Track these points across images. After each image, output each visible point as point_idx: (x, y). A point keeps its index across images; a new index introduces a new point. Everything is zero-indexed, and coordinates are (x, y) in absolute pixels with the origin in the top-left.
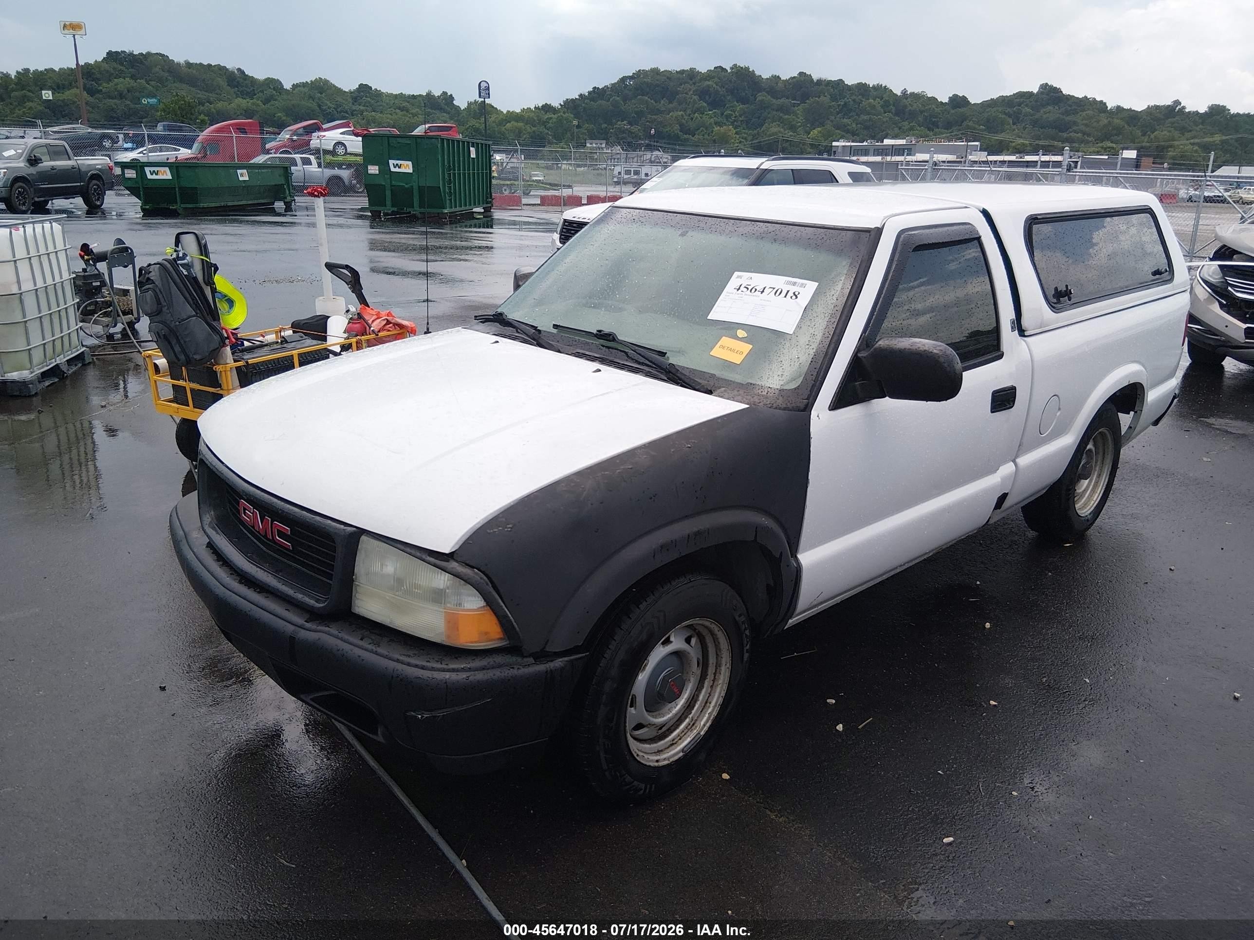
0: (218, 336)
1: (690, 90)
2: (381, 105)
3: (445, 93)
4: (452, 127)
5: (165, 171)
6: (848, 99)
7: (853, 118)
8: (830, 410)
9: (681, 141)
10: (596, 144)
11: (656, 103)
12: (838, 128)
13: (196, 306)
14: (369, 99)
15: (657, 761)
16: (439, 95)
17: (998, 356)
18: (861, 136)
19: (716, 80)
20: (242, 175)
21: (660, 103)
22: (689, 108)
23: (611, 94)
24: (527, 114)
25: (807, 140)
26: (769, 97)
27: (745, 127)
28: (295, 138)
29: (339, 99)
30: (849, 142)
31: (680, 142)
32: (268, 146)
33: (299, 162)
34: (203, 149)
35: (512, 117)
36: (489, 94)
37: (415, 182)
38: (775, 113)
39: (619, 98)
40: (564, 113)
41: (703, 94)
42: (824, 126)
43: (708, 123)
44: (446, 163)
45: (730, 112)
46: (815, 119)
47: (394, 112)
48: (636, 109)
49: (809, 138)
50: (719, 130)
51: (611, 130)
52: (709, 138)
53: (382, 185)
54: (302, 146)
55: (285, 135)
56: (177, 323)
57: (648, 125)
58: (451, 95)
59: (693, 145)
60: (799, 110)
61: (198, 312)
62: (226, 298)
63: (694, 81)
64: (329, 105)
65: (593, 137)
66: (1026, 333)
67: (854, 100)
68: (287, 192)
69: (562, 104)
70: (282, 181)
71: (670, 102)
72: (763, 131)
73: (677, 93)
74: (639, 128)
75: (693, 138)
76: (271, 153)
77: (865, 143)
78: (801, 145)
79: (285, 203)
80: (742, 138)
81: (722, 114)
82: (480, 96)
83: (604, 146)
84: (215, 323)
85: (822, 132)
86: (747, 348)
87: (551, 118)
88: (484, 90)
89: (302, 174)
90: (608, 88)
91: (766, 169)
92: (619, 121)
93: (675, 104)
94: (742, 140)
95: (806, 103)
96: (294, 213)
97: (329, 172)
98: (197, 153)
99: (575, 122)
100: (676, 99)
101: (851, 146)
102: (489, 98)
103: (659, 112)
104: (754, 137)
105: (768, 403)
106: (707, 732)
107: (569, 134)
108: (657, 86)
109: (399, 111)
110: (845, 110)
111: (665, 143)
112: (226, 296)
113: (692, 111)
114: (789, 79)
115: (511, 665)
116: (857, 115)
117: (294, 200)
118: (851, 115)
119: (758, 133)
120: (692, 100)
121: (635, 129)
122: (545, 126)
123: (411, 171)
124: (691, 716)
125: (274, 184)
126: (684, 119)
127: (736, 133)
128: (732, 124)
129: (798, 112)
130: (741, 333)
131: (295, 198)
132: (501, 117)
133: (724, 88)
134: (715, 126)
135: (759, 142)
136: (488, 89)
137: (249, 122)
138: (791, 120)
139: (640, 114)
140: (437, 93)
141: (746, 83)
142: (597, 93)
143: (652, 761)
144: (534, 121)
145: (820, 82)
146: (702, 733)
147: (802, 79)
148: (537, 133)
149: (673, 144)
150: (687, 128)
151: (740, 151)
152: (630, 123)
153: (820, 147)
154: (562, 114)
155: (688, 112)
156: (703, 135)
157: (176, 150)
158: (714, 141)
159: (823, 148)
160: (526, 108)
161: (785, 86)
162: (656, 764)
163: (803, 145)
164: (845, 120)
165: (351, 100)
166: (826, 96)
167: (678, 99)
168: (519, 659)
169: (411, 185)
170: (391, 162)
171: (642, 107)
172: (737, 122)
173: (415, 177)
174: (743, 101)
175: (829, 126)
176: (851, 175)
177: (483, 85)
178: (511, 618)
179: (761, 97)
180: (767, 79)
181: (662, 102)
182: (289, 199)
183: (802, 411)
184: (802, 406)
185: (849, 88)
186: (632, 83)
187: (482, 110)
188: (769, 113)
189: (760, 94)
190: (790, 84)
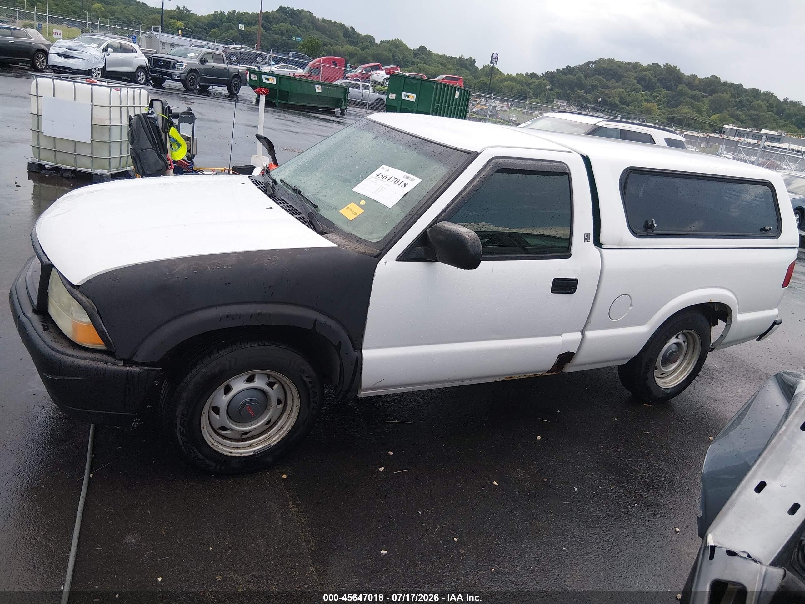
0: (164, 163)
1: (632, 76)
2: (430, 61)
3: (471, 58)
4: (460, 79)
5: (273, 79)
6: (743, 98)
7: (744, 111)
8: (396, 261)
9: (619, 108)
10: (560, 102)
11: (607, 81)
12: (732, 116)
13: (153, 142)
14: (424, 56)
15: (231, 452)
16: (467, 58)
17: (566, 255)
18: (747, 125)
19: (652, 72)
20: (318, 88)
21: (610, 82)
22: (629, 88)
23: (578, 72)
24: (519, 78)
25: (708, 121)
26: (687, 88)
27: (665, 105)
28: (364, 72)
29: (406, 53)
30: (736, 127)
31: (617, 109)
32: (347, 75)
33: (361, 87)
34: (310, 71)
35: (510, 78)
36: (497, 62)
37: (415, 107)
38: (688, 99)
39: (582, 75)
40: (544, 80)
41: (640, 80)
42: (722, 113)
43: (640, 99)
44: (437, 98)
45: (657, 94)
46: (717, 107)
47: (437, 66)
48: (593, 84)
49: (709, 120)
50: (647, 105)
51: (572, 95)
52: (638, 109)
53: (396, 107)
54: (365, 77)
55: (359, 70)
56: (141, 151)
57: (598, 95)
58: (474, 60)
59: (626, 112)
60: (706, 100)
61: (154, 146)
62: (177, 142)
63: (636, 70)
64: (400, 56)
65: (559, 97)
66: (603, 246)
67: (747, 100)
68: (344, 103)
69: (544, 74)
70: (341, 96)
71: (617, 82)
72: (677, 110)
73: (623, 77)
74: (592, 96)
75: (627, 108)
76: (348, 80)
77: (747, 130)
78: (702, 123)
79: (341, 110)
80: (662, 113)
81: (651, 95)
82: (491, 63)
83: (565, 104)
84: (163, 155)
85: (720, 117)
86: (360, 211)
87: (535, 82)
88: (495, 58)
89: (361, 94)
90: (577, 67)
91: (601, 126)
92: (579, 89)
93: (619, 84)
94: (661, 114)
95: (712, 96)
96: (345, 116)
97: (377, 96)
98: (306, 73)
99: (548, 87)
100: (621, 81)
101: (737, 130)
102: (497, 64)
103: (608, 87)
104: (670, 113)
105: (353, 247)
106: (275, 445)
107: (543, 94)
108: (610, 70)
109: (440, 65)
110: (740, 105)
111: (607, 108)
112: (176, 141)
113: (630, 90)
114: (704, 79)
115: (105, 362)
116: (748, 109)
117: (347, 109)
118: (743, 109)
119: (674, 111)
120: (632, 83)
121: (588, 96)
122: (529, 87)
123: (414, 100)
124: (269, 433)
125: (336, 97)
126: (624, 94)
127: (658, 109)
128: (657, 102)
129: (706, 101)
130: (363, 202)
131: (348, 107)
132: (502, 77)
133: (656, 77)
134: (644, 102)
135: (673, 117)
136: (497, 58)
137: (339, 59)
138: (699, 106)
139: (594, 87)
140: (466, 57)
141: (672, 77)
142: (569, 70)
143: (226, 451)
144: (523, 82)
145: (725, 84)
146: (272, 445)
147: (713, 79)
148: (523, 90)
149: (612, 110)
150: (625, 100)
151: (657, 121)
152: (586, 93)
153: (716, 127)
154: (542, 80)
155: (628, 90)
156: (635, 107)
157: (296, 69)
158: (642, 112)
159: (718, 128)
160: (519, 74)
161: (700, 82)
162: (229, 454)
163: (704, 124)
164: (739, 112)
165: (413, 55)
166: (727, 94)
167: (623, 81)
168: (113, 360)
169: (412, 109)
170: (404, 93)
171: (597, 82)
172: (660, 101)
173: (416, 105)
174: (667, 88)
175: (725, 113)
176: (667, 140)
177: (495, 56)
178: (107, 333)
179: (680, 87)
180: (688, 76)
181: (611, 81)
182: (344, 107)
183: (375, 257)
184: (376, 254)
185: (746, 91)
186: (593, 66)
187: (492, 71)
188: (684, 99)
189: (681, 85)
190: (703, 82)
